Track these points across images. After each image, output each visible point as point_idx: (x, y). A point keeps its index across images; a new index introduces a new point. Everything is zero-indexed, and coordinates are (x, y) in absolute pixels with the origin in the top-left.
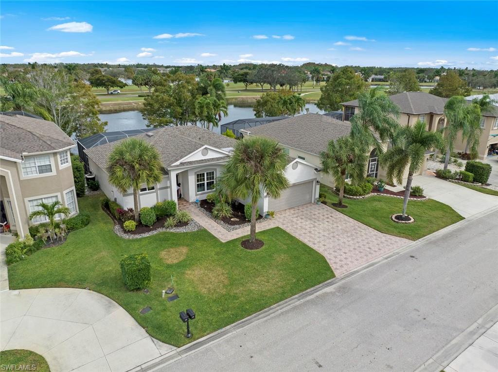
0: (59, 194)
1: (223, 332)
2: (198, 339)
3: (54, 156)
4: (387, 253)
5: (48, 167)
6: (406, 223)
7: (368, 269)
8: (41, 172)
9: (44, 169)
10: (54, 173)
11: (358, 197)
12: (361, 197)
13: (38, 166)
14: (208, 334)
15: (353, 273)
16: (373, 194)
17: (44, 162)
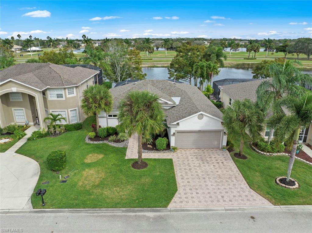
0: (66, 110)
1: (62, 211)
2: (46, 208)
3: (64, 90)
4: (233, 206)
5: (61, 95)
6: (286, 187)
7: (198, 212)
8: (58, 97)
9: (60, 96)
10: (64, 99)
11: (265, 153)
12: (268, 154)
13: (57, 94)
14: (53, 208)
15: (183, 210)
16: (284, 154)
17: (59, 92)
